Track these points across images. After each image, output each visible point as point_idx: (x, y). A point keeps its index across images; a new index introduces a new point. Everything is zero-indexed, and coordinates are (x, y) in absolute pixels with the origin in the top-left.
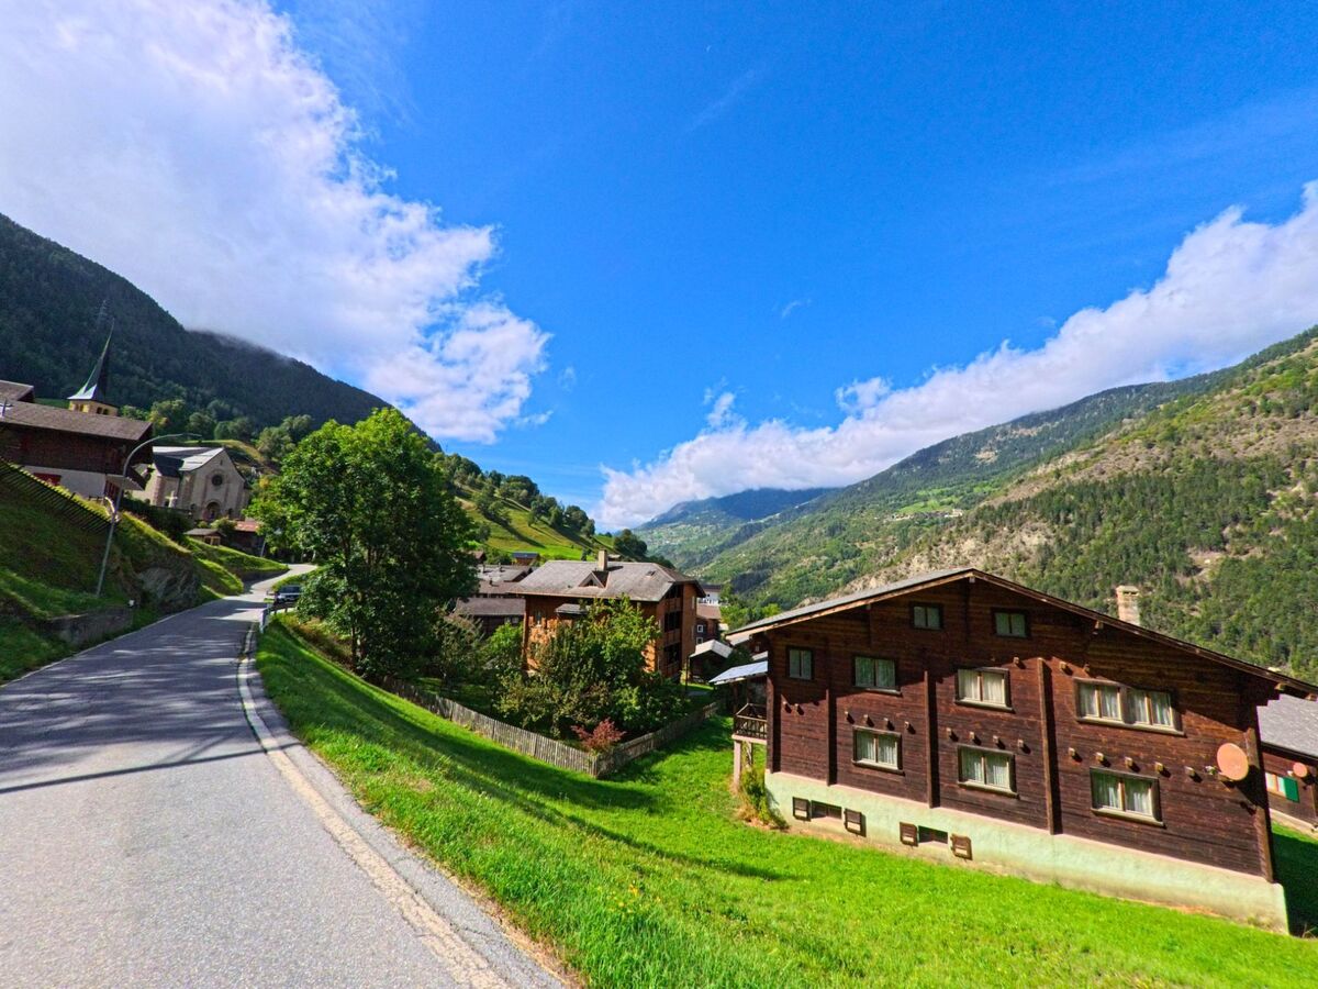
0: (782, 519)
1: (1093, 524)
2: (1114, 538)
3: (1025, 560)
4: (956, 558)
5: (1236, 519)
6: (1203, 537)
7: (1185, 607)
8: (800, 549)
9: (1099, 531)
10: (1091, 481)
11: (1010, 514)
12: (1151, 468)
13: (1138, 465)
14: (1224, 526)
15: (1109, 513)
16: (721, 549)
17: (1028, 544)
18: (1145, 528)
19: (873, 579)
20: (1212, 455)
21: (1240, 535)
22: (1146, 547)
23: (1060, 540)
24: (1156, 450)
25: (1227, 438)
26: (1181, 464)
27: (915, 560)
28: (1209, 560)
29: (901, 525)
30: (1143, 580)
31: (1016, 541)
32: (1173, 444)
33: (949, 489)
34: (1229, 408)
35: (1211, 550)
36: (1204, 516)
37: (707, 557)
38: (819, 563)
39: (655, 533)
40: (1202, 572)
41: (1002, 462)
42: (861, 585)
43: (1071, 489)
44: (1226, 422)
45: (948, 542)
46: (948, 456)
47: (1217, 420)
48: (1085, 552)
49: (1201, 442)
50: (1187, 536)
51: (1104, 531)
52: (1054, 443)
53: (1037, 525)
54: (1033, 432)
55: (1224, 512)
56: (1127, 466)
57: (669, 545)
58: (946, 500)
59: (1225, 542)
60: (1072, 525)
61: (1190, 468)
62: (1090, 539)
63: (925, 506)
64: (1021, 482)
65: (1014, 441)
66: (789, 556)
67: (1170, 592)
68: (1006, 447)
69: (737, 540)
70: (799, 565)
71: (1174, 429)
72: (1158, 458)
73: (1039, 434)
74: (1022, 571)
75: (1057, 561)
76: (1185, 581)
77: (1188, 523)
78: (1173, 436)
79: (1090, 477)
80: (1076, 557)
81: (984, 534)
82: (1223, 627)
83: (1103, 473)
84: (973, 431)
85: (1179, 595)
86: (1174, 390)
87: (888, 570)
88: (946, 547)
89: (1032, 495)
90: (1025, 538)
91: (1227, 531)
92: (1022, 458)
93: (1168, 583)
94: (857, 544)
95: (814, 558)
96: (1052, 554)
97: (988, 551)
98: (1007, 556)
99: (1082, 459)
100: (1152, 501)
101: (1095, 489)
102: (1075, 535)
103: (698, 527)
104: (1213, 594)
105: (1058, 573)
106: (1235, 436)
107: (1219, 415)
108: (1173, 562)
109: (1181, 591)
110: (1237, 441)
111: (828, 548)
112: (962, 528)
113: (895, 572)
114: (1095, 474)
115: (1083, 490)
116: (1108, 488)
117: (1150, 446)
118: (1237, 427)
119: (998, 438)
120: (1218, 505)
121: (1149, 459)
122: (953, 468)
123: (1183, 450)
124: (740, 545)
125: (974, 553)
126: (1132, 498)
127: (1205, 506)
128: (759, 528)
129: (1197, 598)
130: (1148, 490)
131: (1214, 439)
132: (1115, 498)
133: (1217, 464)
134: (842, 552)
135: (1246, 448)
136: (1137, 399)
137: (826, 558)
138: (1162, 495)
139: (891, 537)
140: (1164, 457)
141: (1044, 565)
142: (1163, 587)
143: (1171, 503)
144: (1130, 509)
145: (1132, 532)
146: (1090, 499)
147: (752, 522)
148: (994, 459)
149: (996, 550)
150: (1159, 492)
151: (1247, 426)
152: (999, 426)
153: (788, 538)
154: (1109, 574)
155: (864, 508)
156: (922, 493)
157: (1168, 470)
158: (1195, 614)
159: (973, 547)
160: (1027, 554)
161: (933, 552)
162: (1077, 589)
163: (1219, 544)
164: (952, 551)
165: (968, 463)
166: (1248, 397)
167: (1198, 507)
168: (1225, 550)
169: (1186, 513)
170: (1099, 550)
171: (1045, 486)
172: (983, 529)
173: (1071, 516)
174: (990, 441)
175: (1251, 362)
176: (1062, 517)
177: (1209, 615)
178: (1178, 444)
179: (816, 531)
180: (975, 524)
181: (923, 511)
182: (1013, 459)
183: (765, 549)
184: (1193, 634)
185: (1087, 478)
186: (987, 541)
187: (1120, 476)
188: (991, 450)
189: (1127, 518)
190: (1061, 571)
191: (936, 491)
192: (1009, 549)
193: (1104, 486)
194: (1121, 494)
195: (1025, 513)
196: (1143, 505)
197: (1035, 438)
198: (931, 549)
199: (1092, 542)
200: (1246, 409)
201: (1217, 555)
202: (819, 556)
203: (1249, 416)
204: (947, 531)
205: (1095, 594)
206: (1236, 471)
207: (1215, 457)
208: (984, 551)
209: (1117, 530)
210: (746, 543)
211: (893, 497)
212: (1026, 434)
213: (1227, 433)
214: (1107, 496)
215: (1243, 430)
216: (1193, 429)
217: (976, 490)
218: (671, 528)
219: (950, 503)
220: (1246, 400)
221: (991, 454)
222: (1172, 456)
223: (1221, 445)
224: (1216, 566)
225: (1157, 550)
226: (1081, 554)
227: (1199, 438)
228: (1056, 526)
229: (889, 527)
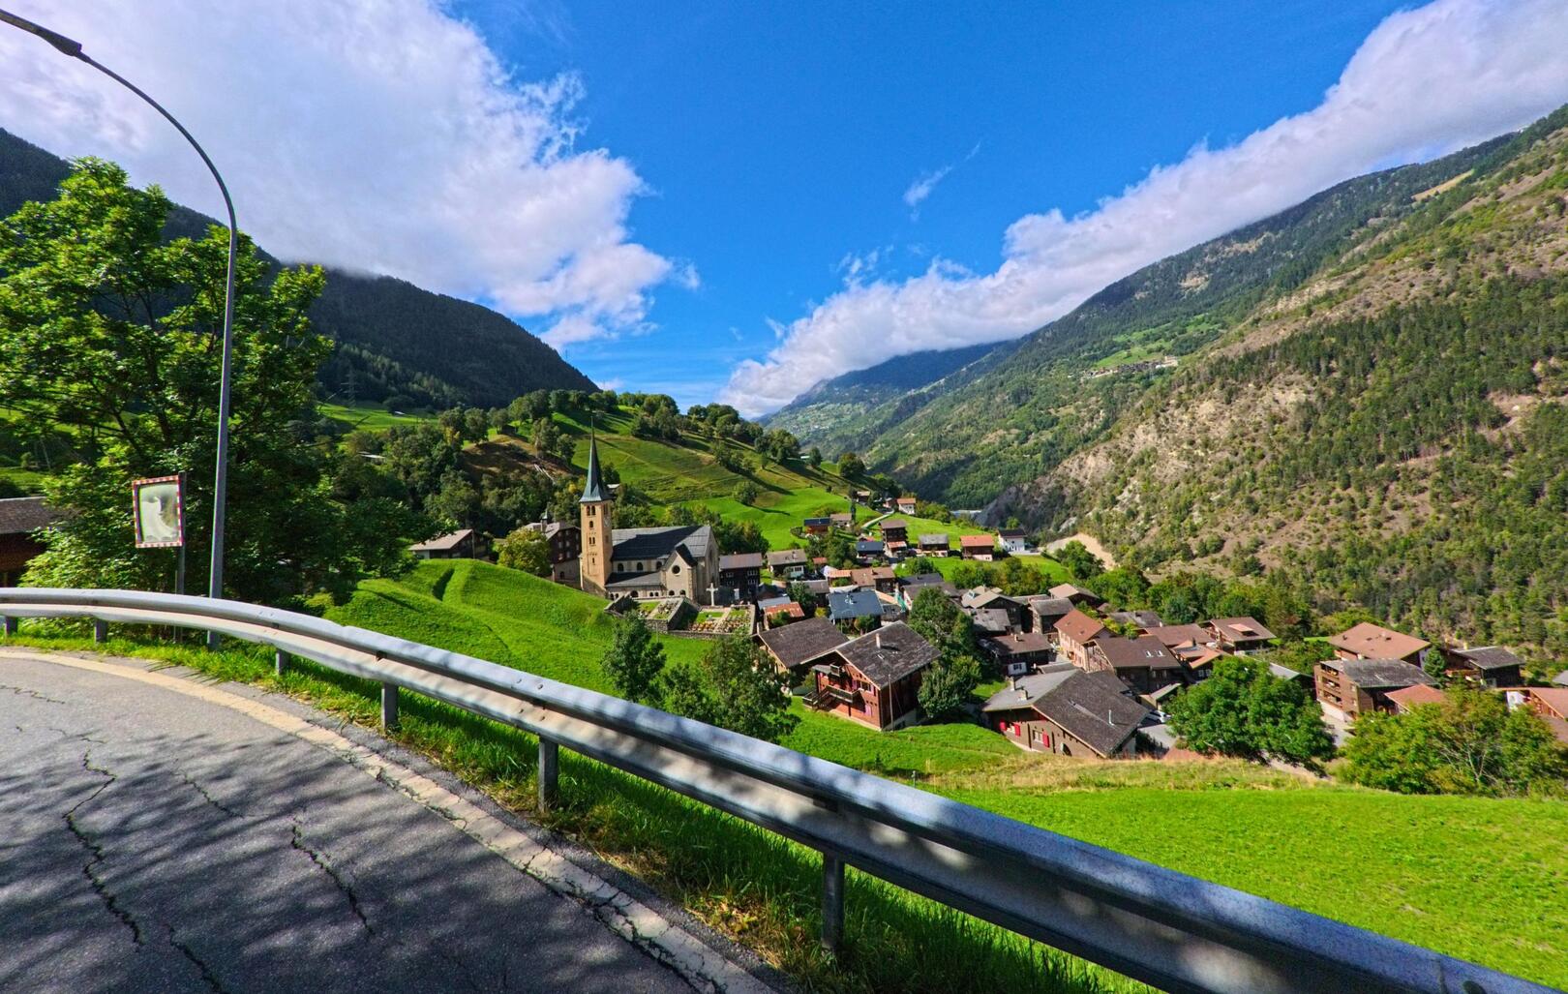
0: (949, 386)
1: (1364, 370)
2: (1393, 389)
3: (1281, 421)
4: (1191, 425)
5: (1549, 353)
6: (1510, 379)
7: (1495, 466)
8: (982, 421)
9: (1371, 379)
10: (1355, 318)
11: (1254, 366)
12: (1430, 294)
13: (1414, 292)
14: (1533, 362)
15: (1383, 356)
16: (882, 429)
17: (1283, 403)
18: (1432, 373)
19: (1091, 457)
20: (1510, 272)
21: (1556, 371)
22: (1436, 397)
23: (1323, 395)
24: (1436, 271)
25: (1529, 247)
26: (1470, 286)
27: (1139, 431)
28: (1518, 407)
29: (1104, 383)
30: (1439, 438)
31: (1267, 400)
32: (1457, 262)
33: (1153, 330)
34: (1529, 208)
35: (1520, 393)
36: (1507, 352)
37: (867, 441)
38: (1010, 438)
39: (800, 418)
40: (1511, 423)
41: (1215, 287)
42: (1076, 465)
43: (1330, 331)
44: (1526, 227)
45: (1178, 406)
46: (1147, 289)
47: (1513, 226)
48: (1358, 407)
49: (1494, 256)
50: (1489, 380)
51: (1378, 381)
52: (1280, 259)
53: (1292, 378)
54: (1251, 246)
55: (1533, 345)
56: (1400, 295)
57: (818, 430)
58: (1154, 346)
59: (1537, 382)
60: (1337, 375)
61: (1483, 290)
62: (1361, 390)
63: (1129, 356)
64: (1257, 321)
65: (1228, 260)
66: (970, 432)
67: (1475, 451)
68: (1219, 270)
69: (899, 416)
70: (985, 442)
71: (1457, 241)
72: (1439, 281)
73: (1260, 248)
74: (1280, 436)
75: (1323, 421)
76: (1494, 435)
77: (1487, 362)
78: (1457, 251)
79: (1353, 312)
80: (1347, 415)
81: (1224, 394)
82: (1547, 488)
83: (1368, 305)
84: (1174, 253)
85: (1487, 453)
86: (1433, 173)
87: (1108, 445)
88: (1176, 413)
89: (1278, 340)
90: (1279, 395)
91: (1538, 368)
92: (1240, 281)
93: (1472, 440)
94: (1052, 411)
95: (1001, 432)
96: (1315, 413)
97: (1233, 414)
98: (1258, 419)
99: (1335, 286)
100: (1437, 337)
101: (1362, 328)
102: (1342, 386)
103: (849, 405)
104: (1530, 449)
105: (1327, 436)
106: (1539, 244)
107: (1515, 218)
108: (1475, 413)
109: (1488, 449)
110: (1542, 251)
111: (1018, 419)
112: (1194, 386)
113: (1117, 447)
114: (1359, 308)
115: (1346, 331)
116: (1378, 325)
117: (1428, 267)
118: (1542, 233)
119: (1207, 259)
120: (1524, 336)
121: (1427, 283)
122: (1153, 304)
123: (1470, 269)
124: (906, 423)
125: (1214, 418)
126: (1411, 336)
127: (1507, 339)
128: (922, 401)
129: (1508, 454)
130: (1430, 324)
131: (1511, 250)
132: (1388, 336)
133: (1519, 283)
134: (1035, 422)
135: (1554, 259)
136: (1384, 192)
137: (1017, 431)
138: (1449, 327)
139: (1094, 399)
140: (1446, 279)
141: (1307, 426)
142: (1466, 445)
143: (1462, 337)
144: (1410, 350)
145: (1417, 380)
146: (1356, 340)
147: (912, 392)
148: (1204, 286)
149: (1243, 412)
150: (1445, 326)
151: (1554, 230)
152: (1207, 243)
153: (963, 410)
154: (1394, 433)
155: (1051, 365)
156: (1120, 339)
157: (1454, 294)
158: (1506, 474)
159: (1213, 410)
160: (1282, 415)
161: (1162, 419)
162: (1356, 455)
163: (1530, 385)
164: (1185, 417)
165: (1173, 295)
166: (1552, 192)
167: (1498, 341)
168: (1537, 392)
169: (1483, 349)
170: (1377, 404)
171: (1296, 326)
172: (1223, 387)
173: (1333, 364)
174: (1198, 265)
175: (1538, 129)
176: (1323, 366)
177: (1528, 476)
178: (1464, 261)
179: (998, 399)
180: (1211, 382)
181: (1128, 362)
182: (1230, 284)
183: (938, 425)
184: (1509, 500)
185: (1348, 313)
186: (1229, 402)
187: (1393, 308)
188: (1200, 275)
189: (1408, 361)
190: (1331, 434)
191: (1137, 335)
192: (1259, 410)
193: (1372, 323)
194: (1396, 331)
195: (1274, 364)
196: (1427, 345)
197: (1255, 254)
198: (1158, 416)
199: (1365, 394)
200: (1552, 207)
201: (1528, 399)
202: (1007, 429)
203: (1557, 217)
204: (1175, 393)
205: (1380, 459)
206: (1544, 291)
207: (1514, 274)
208: (1227, 414)
209: (1396, 376)
210: (911, 420)
211: (1086, 347)
212: (1242, 250)
213: (1528, 241)
214: (1378, 336)
215: (1550, 237)
216: (1483, 241)
217: (1191, 330)
218: (818, 409)
219: (1159, 350)
220: (1552, 196)
221: (1200, 280)
222: (1458, 277)
223: (1522, 259)
224: (1528, 413)
225: (1450, 399)
226: (1353, 410)
227: (1490, 250)
228: (1316, 378)
229: (1088, 387)
